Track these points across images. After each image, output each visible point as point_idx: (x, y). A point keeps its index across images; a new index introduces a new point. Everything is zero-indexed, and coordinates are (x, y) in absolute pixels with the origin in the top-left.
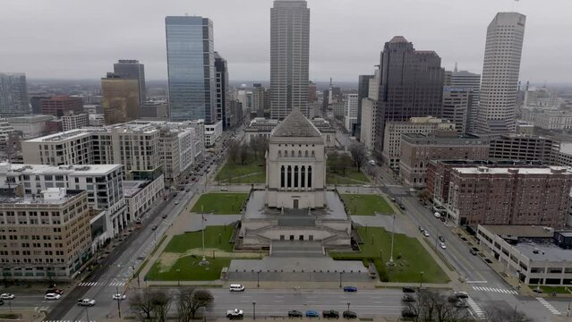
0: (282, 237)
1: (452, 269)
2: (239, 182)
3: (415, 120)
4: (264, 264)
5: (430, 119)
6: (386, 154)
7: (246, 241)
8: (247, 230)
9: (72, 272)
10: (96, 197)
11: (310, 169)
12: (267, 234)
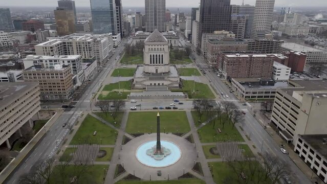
0: (151, 84)
1: (217, 94)
2: (131, 64)
3: (216, 32)
4: (144, 94)
6: (202, 50)
7: (136, 86)
8: (136, 82)
9: (69, 97)
10: (72, 69)
11: (162, 56)
12: (145, 83)
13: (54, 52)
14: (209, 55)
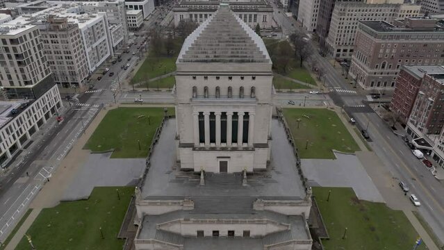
0: (200, 234)
6: (332, 42)
8: (145, 216)
11: (247, 115)
14: (361, 67)
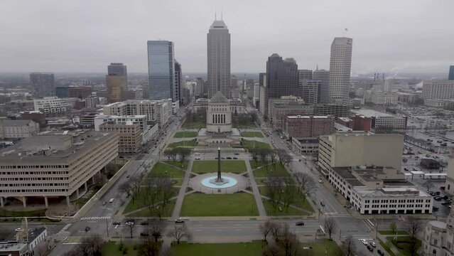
0: (213, 142)
2: (193, 128)
3: (283, 97)
4: (207, 149)
5: (291, 97)
6: (269, 116)
7: (199, 143)
8: (199, 140)
9: (137, 150)
11: (225, 115)
12: (208, 141)
13: (121, 112)
14: (275, 120)
